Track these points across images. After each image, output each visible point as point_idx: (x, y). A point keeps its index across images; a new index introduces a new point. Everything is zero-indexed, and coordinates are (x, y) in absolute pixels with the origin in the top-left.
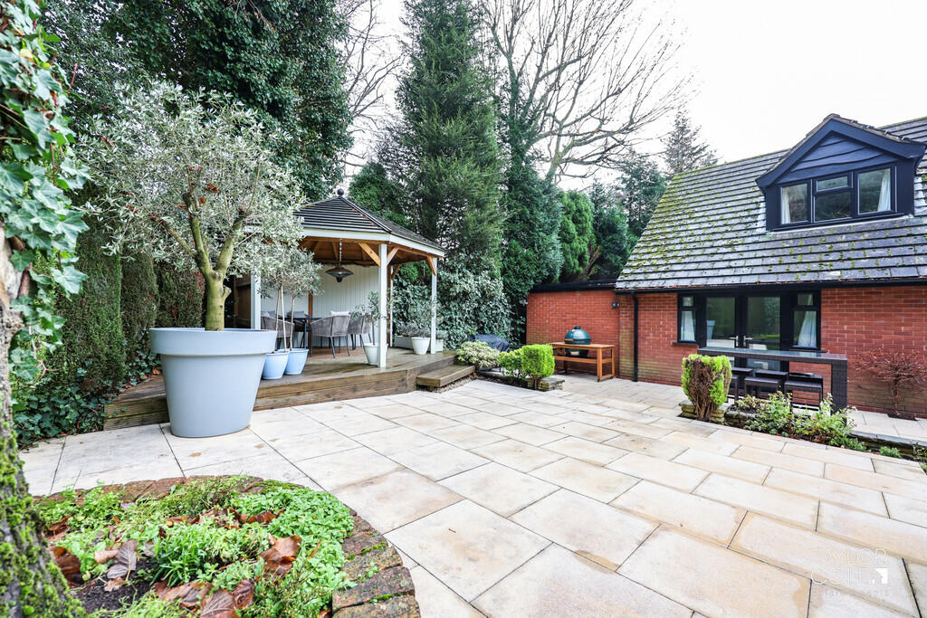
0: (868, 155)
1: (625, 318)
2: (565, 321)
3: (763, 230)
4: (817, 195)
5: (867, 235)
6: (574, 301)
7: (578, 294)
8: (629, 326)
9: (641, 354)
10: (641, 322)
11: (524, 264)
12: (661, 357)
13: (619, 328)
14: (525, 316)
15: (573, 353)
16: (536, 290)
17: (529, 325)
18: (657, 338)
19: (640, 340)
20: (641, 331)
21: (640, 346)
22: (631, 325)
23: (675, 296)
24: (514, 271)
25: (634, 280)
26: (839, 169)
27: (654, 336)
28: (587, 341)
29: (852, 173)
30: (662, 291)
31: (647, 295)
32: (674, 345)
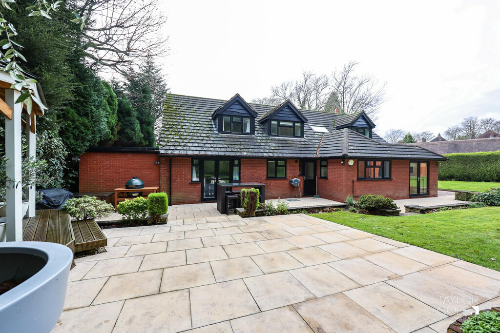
0: (245, 112)
1: (164, 170)
2: (119, 173)
3: (217, 132)
4: (234, 122)
5: (247, 140)
6: (126, 159)
7: (129, 155)
8: (166, 175)
9: (173, 190)
10: (173, 173)
11: (82, 128)
12: (184, 190)
13: (159, 176)
14: (77, 169)
15: (134, 195)
16: (92, 150)
17: (81, 177)
18: (181, 181)
19: (172, 182)
20: (173, 177)
21: (173, 186)
22: (167, 175)
23: (190, 159)
24: (73, 134)
25: (170, 149)
26: (239, 115)
27: (180, 180)
28: (142, 186)
29: (242, 117)
30: (187, 156)
31: (176, 158)
32: (190, 184)
